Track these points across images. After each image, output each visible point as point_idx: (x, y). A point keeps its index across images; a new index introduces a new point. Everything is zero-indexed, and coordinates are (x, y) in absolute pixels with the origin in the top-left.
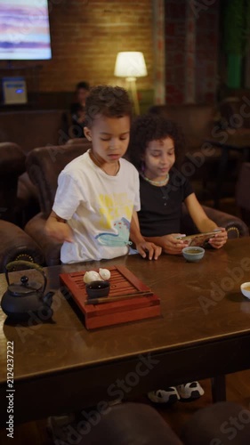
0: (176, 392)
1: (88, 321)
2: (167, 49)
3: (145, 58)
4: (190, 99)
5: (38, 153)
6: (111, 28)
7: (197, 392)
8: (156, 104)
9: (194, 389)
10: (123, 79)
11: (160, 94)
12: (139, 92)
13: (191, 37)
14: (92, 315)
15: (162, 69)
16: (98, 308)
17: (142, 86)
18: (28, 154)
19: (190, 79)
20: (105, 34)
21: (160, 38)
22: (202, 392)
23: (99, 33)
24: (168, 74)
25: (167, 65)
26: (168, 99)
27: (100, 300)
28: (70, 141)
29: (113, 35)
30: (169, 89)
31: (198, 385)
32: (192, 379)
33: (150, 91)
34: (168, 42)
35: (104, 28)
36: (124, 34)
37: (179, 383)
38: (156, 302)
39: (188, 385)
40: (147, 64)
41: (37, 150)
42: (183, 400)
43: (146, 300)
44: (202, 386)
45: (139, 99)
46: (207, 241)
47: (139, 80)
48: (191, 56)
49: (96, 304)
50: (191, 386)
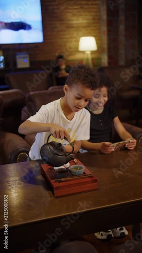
0: (111, 233)
1: (55, 192)
2: (109, 35)
3: (96, 40)
4: (122, 63)
5: (32, 95)
6: (76, 24)
7: (124, 233)
8: (103, 65)
9: (122, 231)
10: (84, 52)
11: (105, 60)
12: (93, 59)
13: (122, 28)
14: (58, 188)
15: (105, 46)
16: (61, 184)
17: (94, 56)
18: (27, 96)
19: (122, 51)
20: (73, 27)
21: (104, 28)
22: (126, 233)
23: (70, 27)
24: (109, 49)
25: (109, 44)
26: (109, 63)
27: (63, 179)
28: (51, 88)
29: (78, 28)
30: (110, 57)
31: (124, 229)
32: (121, 225)
33: (100, 59)
34: (109, 31)
35: (72, 24)
36: (84, 27)
37: (113, 227)
38: (96, 181)
39: (119, 229)
40: (97, 43)
41: (32, 93)
42: (115, 237)
43: (89, 179)
44: (127, 229)
45: (93, 63)
46: (125, 145)
47: (93, 52)
48: (122, 38)
49: (60, 182)
50: (120, 230)
